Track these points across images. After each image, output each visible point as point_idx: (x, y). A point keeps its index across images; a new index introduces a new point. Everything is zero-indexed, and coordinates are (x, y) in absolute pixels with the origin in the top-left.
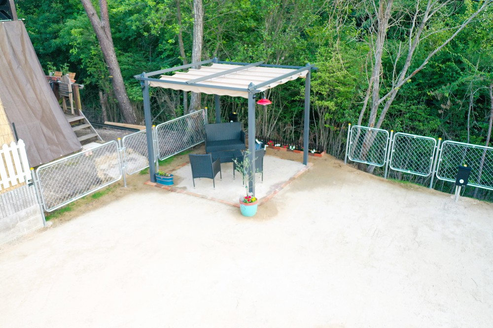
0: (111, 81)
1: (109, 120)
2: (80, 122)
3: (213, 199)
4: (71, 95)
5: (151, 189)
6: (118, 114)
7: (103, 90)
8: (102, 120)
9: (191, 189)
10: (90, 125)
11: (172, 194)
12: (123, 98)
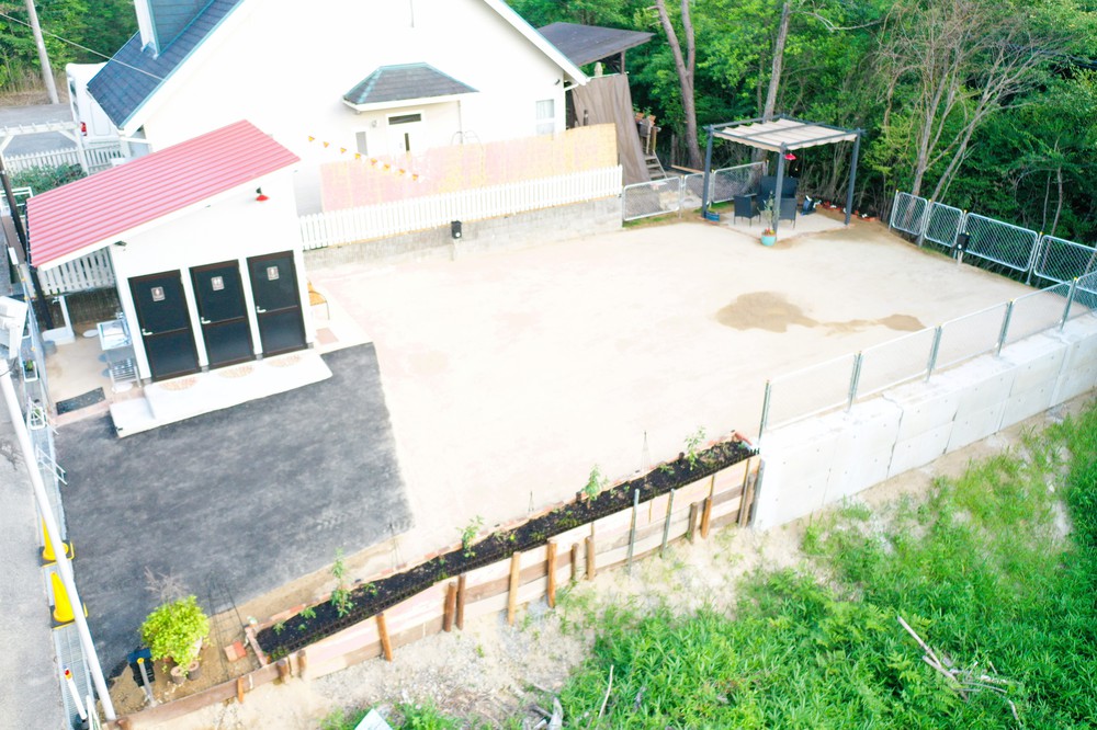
0: (685, 126)
1: (676, 164)
2: (652, 162)
3: (745, 234)
4: (649, 137)
5: (700, 221)
6: (686, 159)
7: (675, 133)
8: (669, 163)
9: (732, 226)
10: (660, 165)
11: (716, 227)
12: (693, 143)
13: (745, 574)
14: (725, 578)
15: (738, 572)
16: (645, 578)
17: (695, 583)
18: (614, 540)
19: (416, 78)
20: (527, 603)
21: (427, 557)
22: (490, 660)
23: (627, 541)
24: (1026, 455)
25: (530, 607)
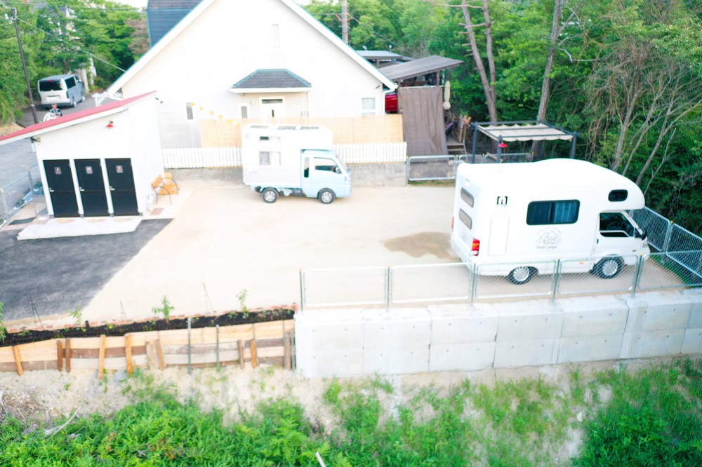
4: (461, 131)
13: (271, 399)
14: (253, 397)
15: (265, 396)
16: (198, 380)
17: (231, 392)
18: (177, 348)
19: (275, 77)
20: (116, 371)
21: (66, 326)
22: (69, 394)
23: (186, 351)
24: (566, 387)
25: (116, 373)
